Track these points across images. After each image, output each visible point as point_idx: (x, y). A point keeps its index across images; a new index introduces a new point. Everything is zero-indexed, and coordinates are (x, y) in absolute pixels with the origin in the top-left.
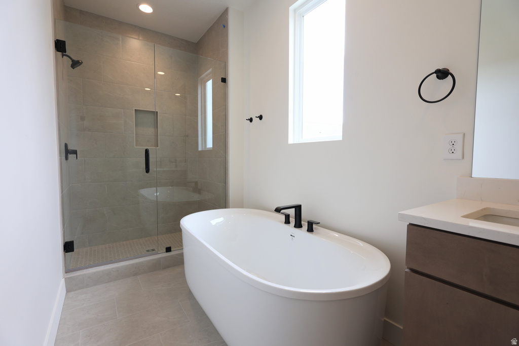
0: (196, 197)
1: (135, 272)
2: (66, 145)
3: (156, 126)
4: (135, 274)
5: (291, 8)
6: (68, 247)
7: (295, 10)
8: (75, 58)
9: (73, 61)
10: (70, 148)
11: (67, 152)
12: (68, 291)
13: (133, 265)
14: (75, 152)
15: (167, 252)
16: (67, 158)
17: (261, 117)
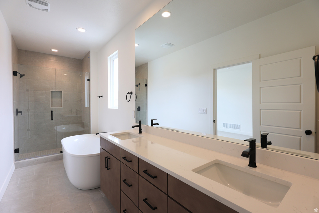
0: (82, 129)
1: (46, 161)
2: (17, 110)
3: (61, 98)
4: (46, 162)
5: (109, 58)
6: (16, 151)
7: (110, 58)
8: (22, 74)
9: (21, 75)
10: (19, 110)
11: (17, 112)
12: (16, 168)
13: (44, 158)
14: (21, 112)
15: (61, 153)
16: (17, 115)
17: (102, 96)
